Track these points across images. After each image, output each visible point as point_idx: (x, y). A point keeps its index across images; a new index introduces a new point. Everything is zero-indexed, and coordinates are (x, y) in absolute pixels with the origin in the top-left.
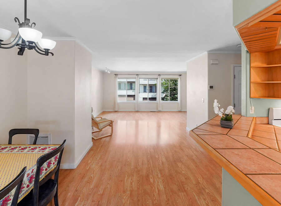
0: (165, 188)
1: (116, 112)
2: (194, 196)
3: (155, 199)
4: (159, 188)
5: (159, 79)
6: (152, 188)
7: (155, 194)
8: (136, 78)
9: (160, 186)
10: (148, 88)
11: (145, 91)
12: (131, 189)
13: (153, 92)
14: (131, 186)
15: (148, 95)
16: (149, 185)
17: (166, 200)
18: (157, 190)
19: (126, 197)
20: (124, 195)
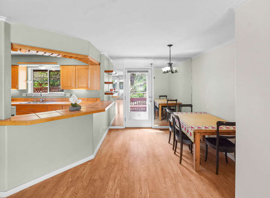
0: (108, 183)
2: (86, 176)
3: (121, 174)
4: (113, 183)
6: (120, 183)
7: (119, 177)
9: (111, 185)
12: (140, 182)
14: (141, 185)
16: (122, 187)
17: (112, 173)
18: (116, 180)
19: (144, 176)
20: (146, 177)
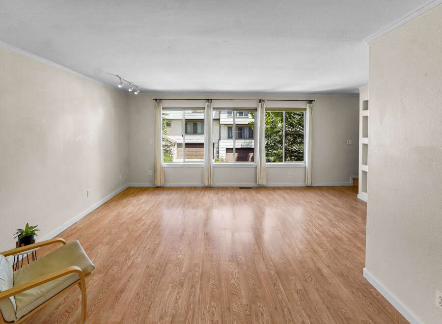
1: (158, 188)
5: (259, 110)
8: (204, 108)
10: (234, 132)
11: (229, 137)
13: (244, 139)
15: (234, 144)
